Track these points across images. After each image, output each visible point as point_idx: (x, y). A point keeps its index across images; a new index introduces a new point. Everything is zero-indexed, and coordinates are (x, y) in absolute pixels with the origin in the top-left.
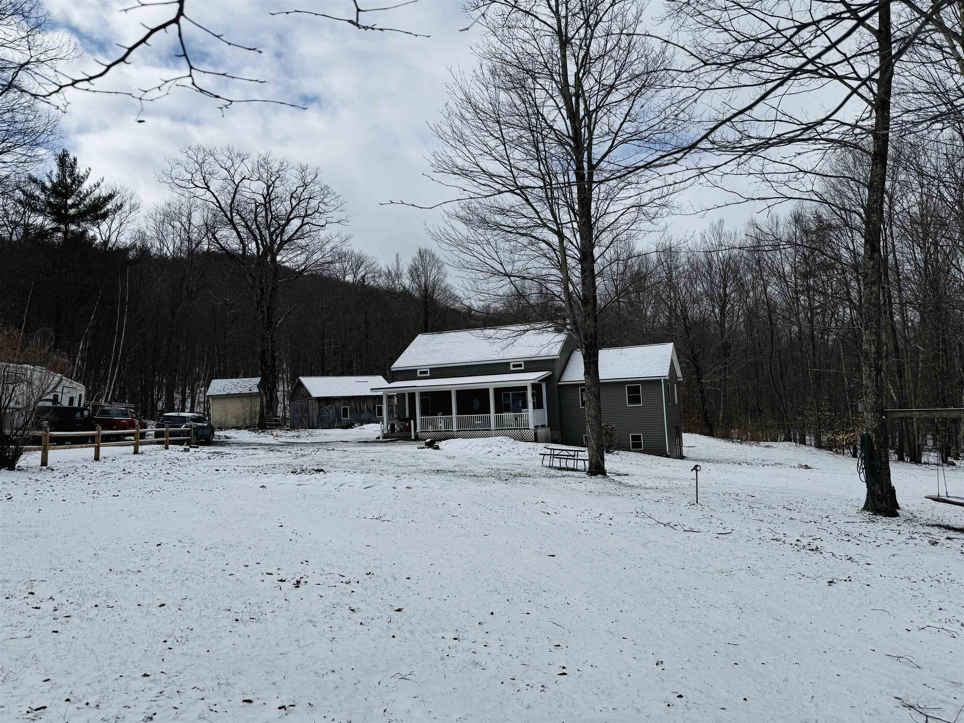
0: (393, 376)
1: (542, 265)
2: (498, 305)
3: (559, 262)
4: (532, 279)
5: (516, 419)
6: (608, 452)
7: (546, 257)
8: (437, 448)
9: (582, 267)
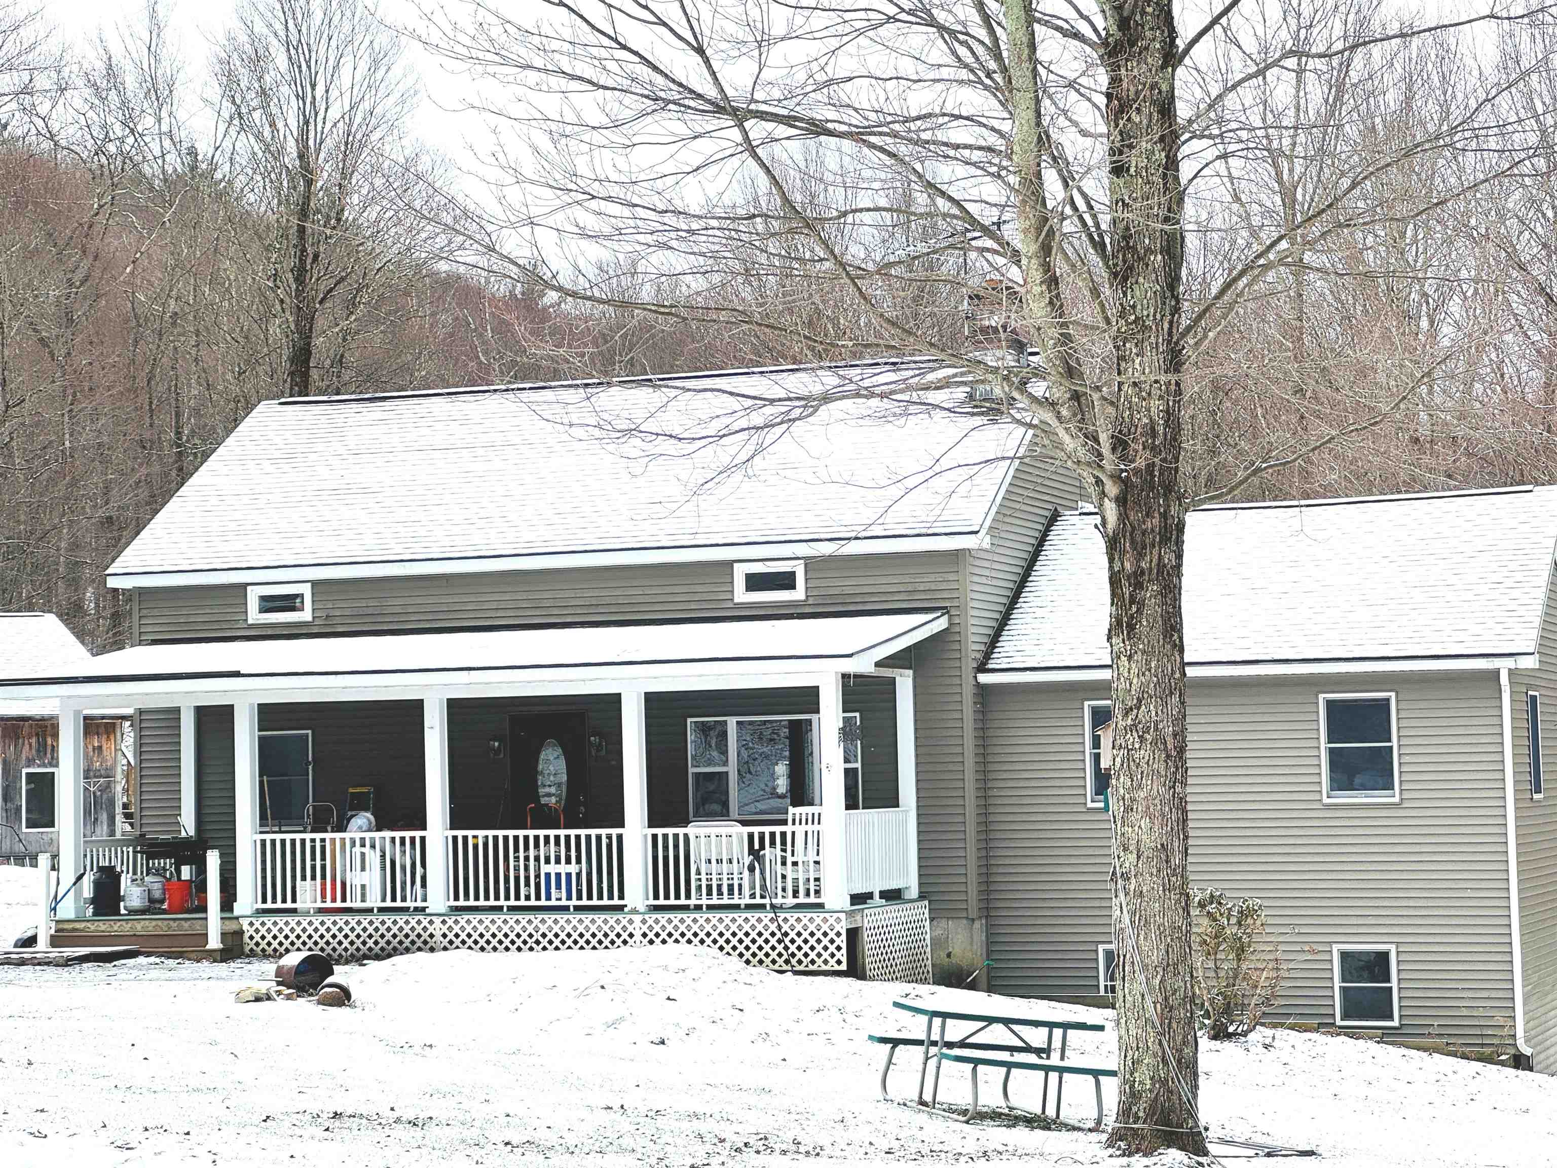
0: (116, 617)
1: (908, 67)
2: (677, 262)
3: (996, 52)
4: (858, 136)
5: (756, 854)
6: (1220, 1034)
7: (932, 22)
8: (343, 997)
9: (1115, 81)
